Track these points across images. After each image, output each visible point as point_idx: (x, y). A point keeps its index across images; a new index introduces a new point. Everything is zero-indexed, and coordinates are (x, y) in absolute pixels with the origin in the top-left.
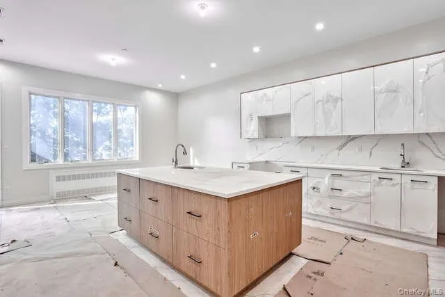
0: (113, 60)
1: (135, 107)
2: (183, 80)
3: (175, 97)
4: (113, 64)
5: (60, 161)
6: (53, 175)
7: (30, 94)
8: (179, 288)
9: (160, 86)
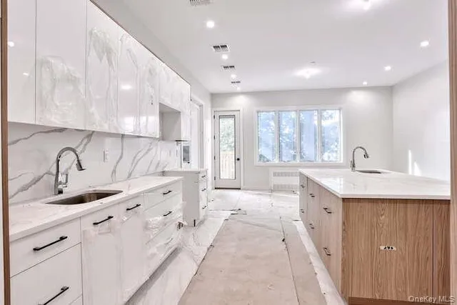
0: (308, 73)
1: (340, 110)
2: (388, 72)
3: (388, 91)
4: (308, 76)
5: (276, 161)
6: (272, 171)
7: (258, 112)
8: (316, 274)
9: (365, 83)
